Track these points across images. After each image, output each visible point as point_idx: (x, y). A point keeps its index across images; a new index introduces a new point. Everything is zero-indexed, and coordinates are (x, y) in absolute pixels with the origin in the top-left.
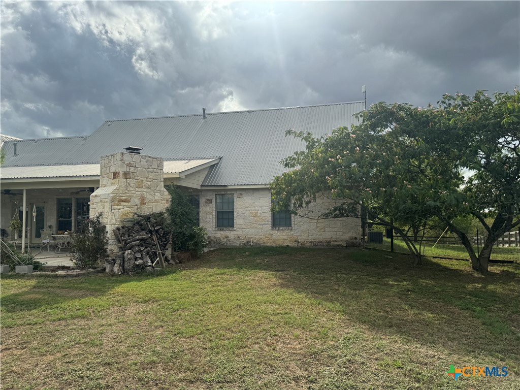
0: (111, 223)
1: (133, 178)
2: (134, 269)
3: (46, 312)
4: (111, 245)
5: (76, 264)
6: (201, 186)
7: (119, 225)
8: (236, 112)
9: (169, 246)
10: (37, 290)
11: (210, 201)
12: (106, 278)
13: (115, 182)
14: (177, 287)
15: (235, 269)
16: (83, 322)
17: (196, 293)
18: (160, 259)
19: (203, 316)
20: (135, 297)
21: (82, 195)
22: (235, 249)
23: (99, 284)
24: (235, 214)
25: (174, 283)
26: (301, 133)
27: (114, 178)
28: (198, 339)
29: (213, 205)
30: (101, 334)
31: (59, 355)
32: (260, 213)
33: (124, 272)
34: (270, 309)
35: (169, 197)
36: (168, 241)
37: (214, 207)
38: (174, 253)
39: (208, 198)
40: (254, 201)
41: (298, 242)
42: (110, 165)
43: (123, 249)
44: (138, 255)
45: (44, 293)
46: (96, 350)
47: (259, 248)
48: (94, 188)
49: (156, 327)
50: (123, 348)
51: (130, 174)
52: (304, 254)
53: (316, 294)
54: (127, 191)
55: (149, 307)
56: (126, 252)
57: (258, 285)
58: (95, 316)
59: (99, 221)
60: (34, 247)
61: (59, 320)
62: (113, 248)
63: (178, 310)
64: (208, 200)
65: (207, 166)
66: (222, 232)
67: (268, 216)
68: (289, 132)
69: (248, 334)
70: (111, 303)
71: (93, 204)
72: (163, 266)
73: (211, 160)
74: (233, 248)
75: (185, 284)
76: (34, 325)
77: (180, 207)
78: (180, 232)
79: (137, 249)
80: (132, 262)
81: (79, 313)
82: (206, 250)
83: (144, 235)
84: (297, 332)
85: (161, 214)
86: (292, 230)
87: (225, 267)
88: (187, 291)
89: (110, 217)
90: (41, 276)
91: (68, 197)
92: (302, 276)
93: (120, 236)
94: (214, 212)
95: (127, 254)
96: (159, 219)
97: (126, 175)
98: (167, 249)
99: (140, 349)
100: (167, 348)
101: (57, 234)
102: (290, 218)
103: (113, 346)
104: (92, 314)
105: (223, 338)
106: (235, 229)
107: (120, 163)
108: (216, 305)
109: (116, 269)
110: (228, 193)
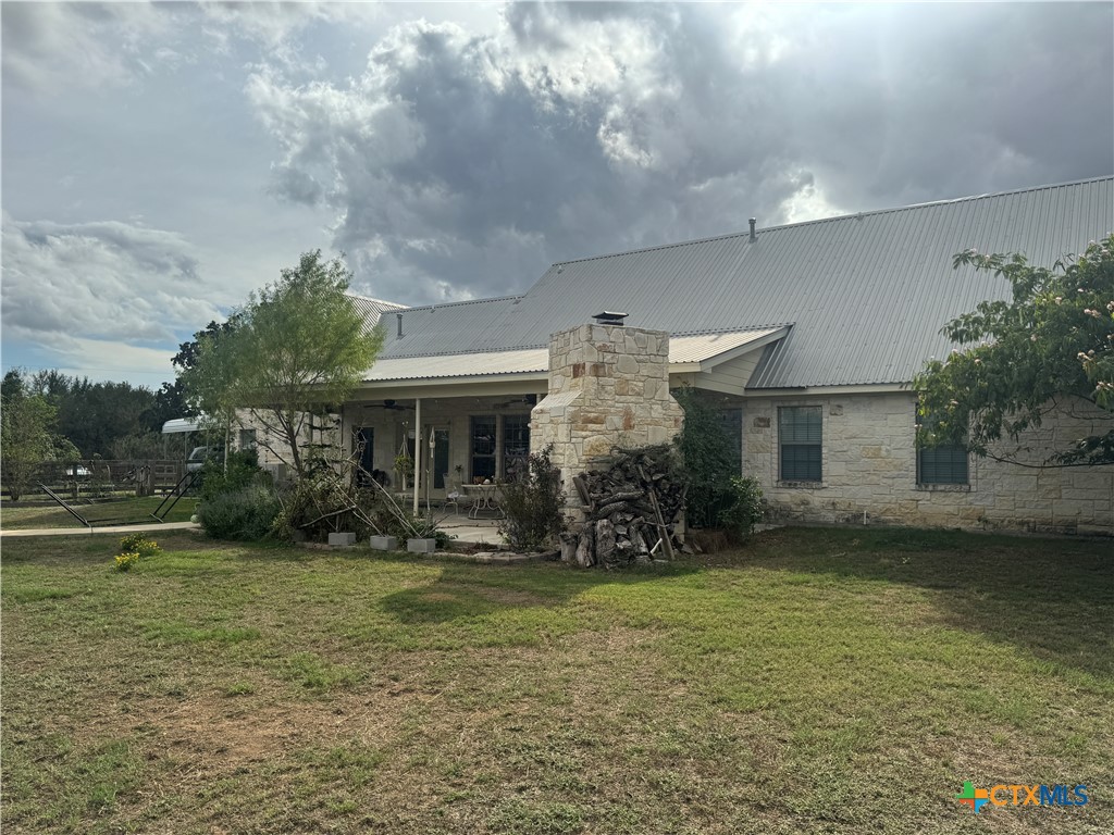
0: (570, 463)
1: (611, 376)
2: (615, 558)
3: (464, 628)
4: (570, 507)
5: (508, 541)
6: (746, 389)
7: (583, 469)
8: (819, 222)
9: (680, 515)
10: (446, 586)
11: (766, 422)
12: (564, 573)
13: (576, 385)
14: (704, 602)
15: (829, 575)
16: (531, 655)
17: (747, 620)
18: (664, 539)
19: (770, 670)
20: (622, 614)
21: (514, 410)
22: (826, 529)
23: (553, 583)
24: (824, 451)
25: (697, 593)
26: (993, 257)
27: (576, 375)
28: (763, 717)
29: (773, 431)
30: (567, 681)
31: (495, 712)
32: (887, 451)
33: (596, 563)
34: (929, 672)
35: (680, 414)
36: (680, 506)
37: (775, 434)
38: (690, 530)
39: (761, 415)
40: (871, 423)
41: (986, 521)
42: (567, 349)
43: (592, 516)
44: (622, 531)
45: (458, 592)
46: (562, 712)
47: (886, 530)
48: (535, 395)
49: (672, 682)
50: (612, 715)
51: (604, 366)
52: (1003, 552)
53: (1042, 650)
54: (598, 402)
55: (654, 637)
56: (599, 523)
57: (889, 615)
58: (551, 645)
59: (547, 460)
60: (437, 507)
61: (489, 645)
62: (574, 514)
63: (713, 651)
64: (761, 420)
65: (759, 345)
66: (793, 492)
67: (908, 457)
68: (964, 258)
69: (878, 723)
70: (578, 622)
71: (537, 427)
72: (669, 555)
73: (767, 332)
74: (820, 529)
75: (720, 598)
76: (447, 650)
77: (702, 435)
78: (704, 488)
79: (619, 517)
80: (611, 544)
81: (523, 636)
82: (758, 528)
83: (631, 491)
84: (1002, 733)
85: (664, 448)
86: (969, 491)
87: (805, 569)
88: (725, 612)
89: (567, 453)
90: (449, 560)
91: (490, 413)
92: (1001, 602)
93: (586, 491)
94: (776, 445)
95: (601, 528)
96: (660, 459)
97: (597, 369)
98: (678, 522)
99: (645, 723)
100: (699, 728)
101: (470, 483)
102: (965, 464)
103: (592, 709)
104: (546, 640)
105: (819, 723)
106: (825, 484)
107: (586, 345)
108: (796, 650)
109: (581, 555)
110: (809, 403)
